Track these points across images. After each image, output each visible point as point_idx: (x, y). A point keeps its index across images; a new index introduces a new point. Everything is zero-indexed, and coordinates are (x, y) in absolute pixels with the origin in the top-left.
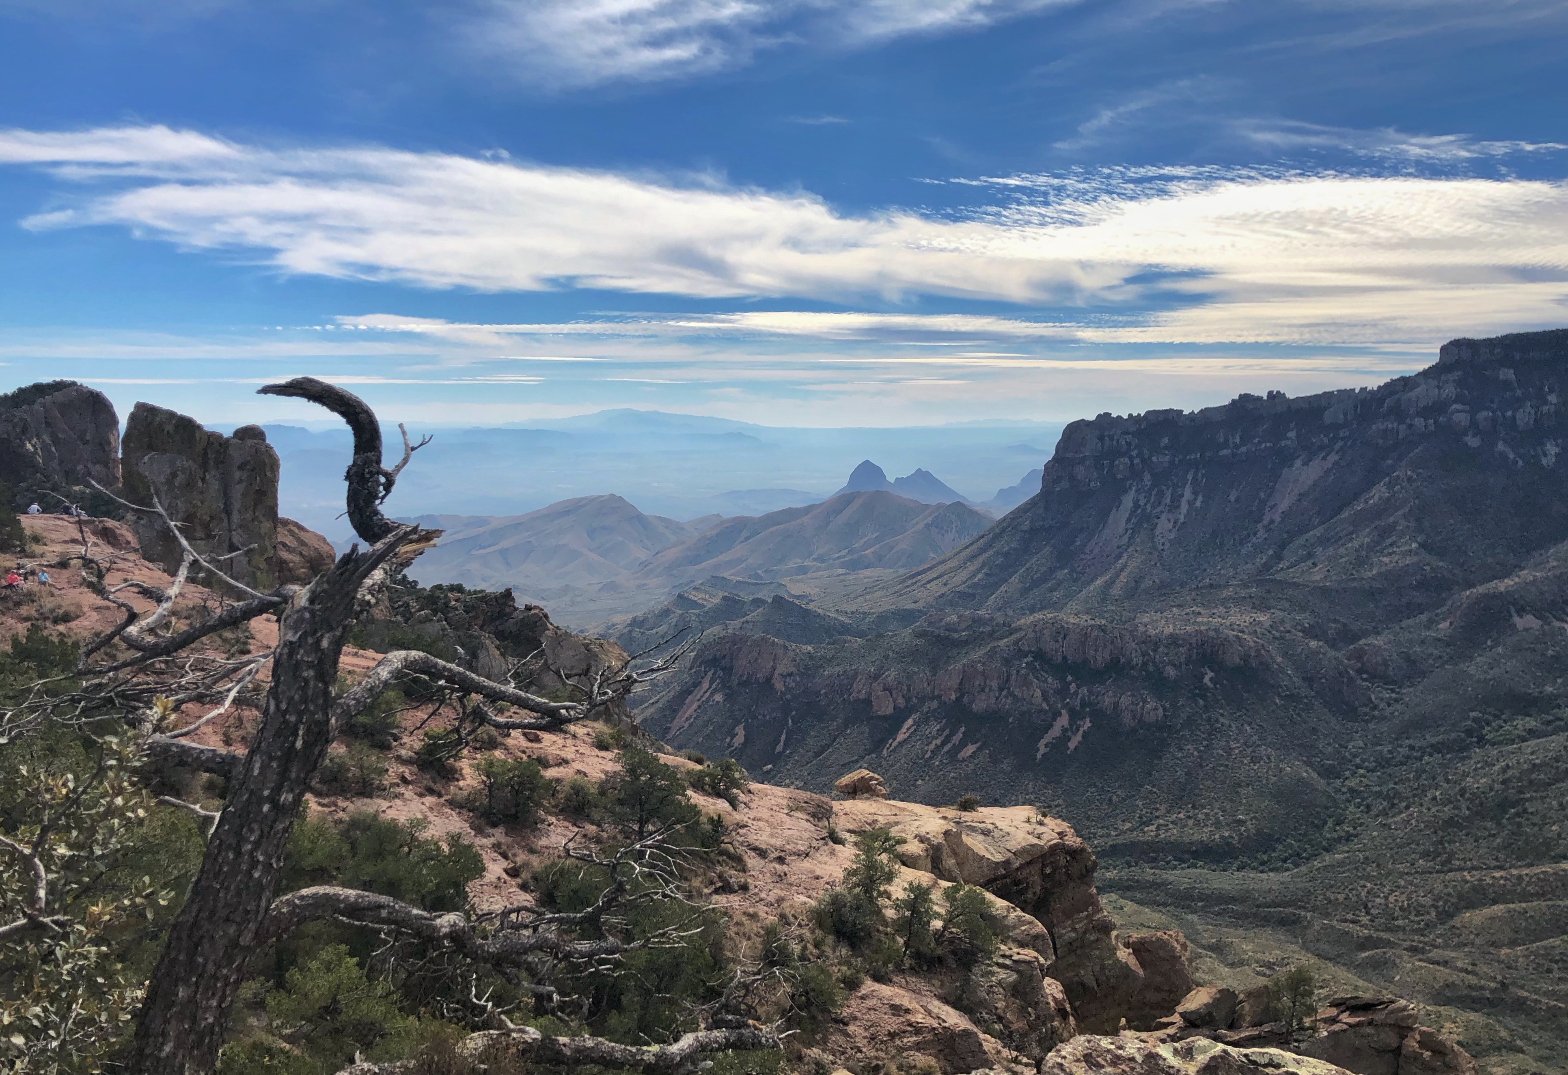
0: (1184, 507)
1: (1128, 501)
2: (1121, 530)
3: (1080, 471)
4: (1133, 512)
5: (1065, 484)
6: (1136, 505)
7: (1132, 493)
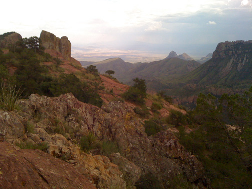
0: (244, 63)
1: (232, 61)
2: (230, 67)
3: (221, 54)
4: (233, 63)
5: (218, 57)
6: (234, 61)
7: (233, 59)
